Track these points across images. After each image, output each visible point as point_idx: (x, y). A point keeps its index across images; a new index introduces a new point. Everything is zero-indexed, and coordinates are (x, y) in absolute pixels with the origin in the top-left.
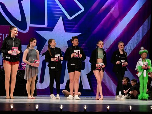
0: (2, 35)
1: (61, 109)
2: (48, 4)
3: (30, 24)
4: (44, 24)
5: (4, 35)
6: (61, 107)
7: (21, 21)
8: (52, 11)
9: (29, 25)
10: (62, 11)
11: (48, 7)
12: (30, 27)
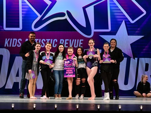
0: (69, 40)
1: (120, 108)
2: (111, 10)
3: (95, 29)
4: (108, 28)
5: (70, 40)
6: (120, 107)
7: (85, 27)
8: (115, 16)
9: (93, 30)
10: (124, 16)
11: (111, 12)
12: (94, 32)
